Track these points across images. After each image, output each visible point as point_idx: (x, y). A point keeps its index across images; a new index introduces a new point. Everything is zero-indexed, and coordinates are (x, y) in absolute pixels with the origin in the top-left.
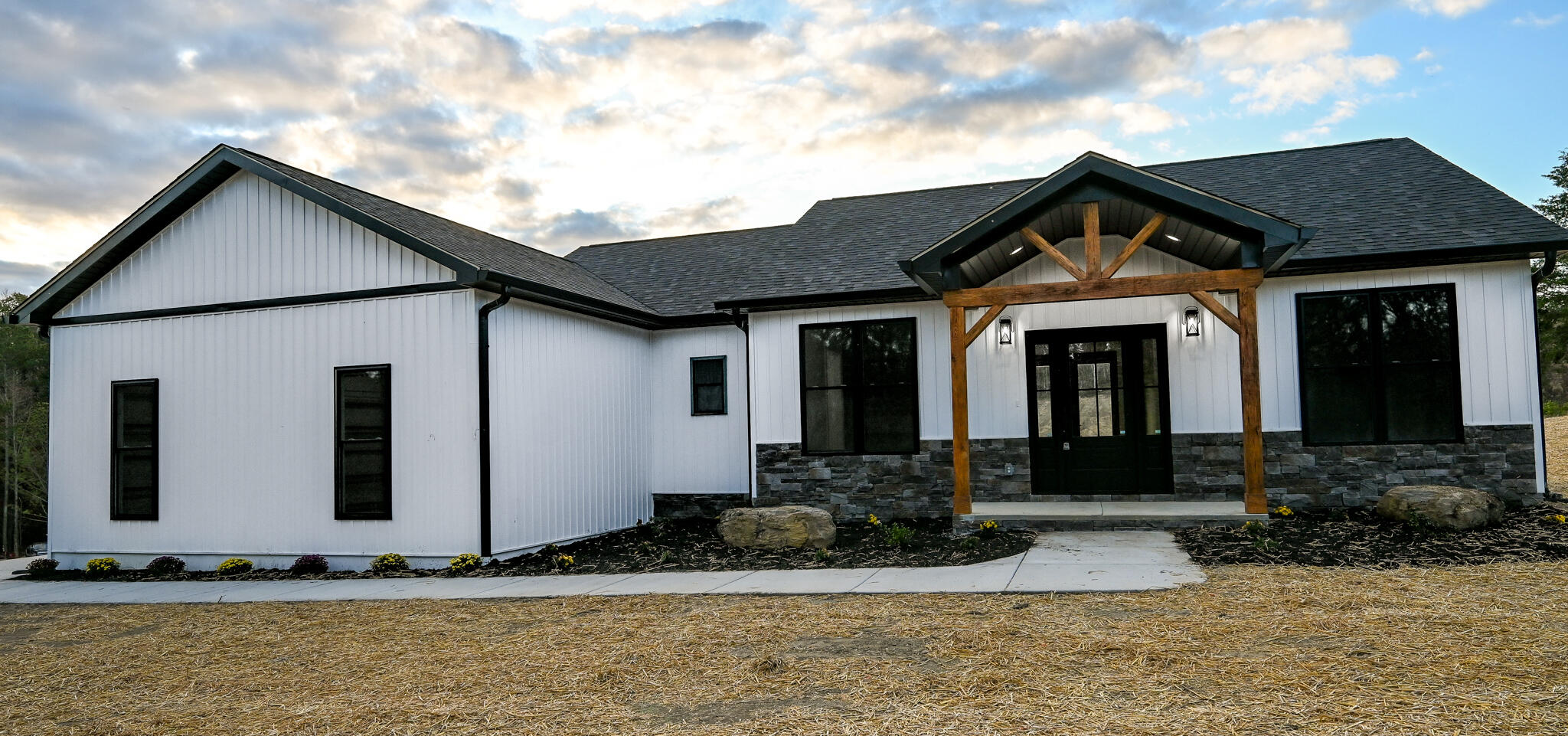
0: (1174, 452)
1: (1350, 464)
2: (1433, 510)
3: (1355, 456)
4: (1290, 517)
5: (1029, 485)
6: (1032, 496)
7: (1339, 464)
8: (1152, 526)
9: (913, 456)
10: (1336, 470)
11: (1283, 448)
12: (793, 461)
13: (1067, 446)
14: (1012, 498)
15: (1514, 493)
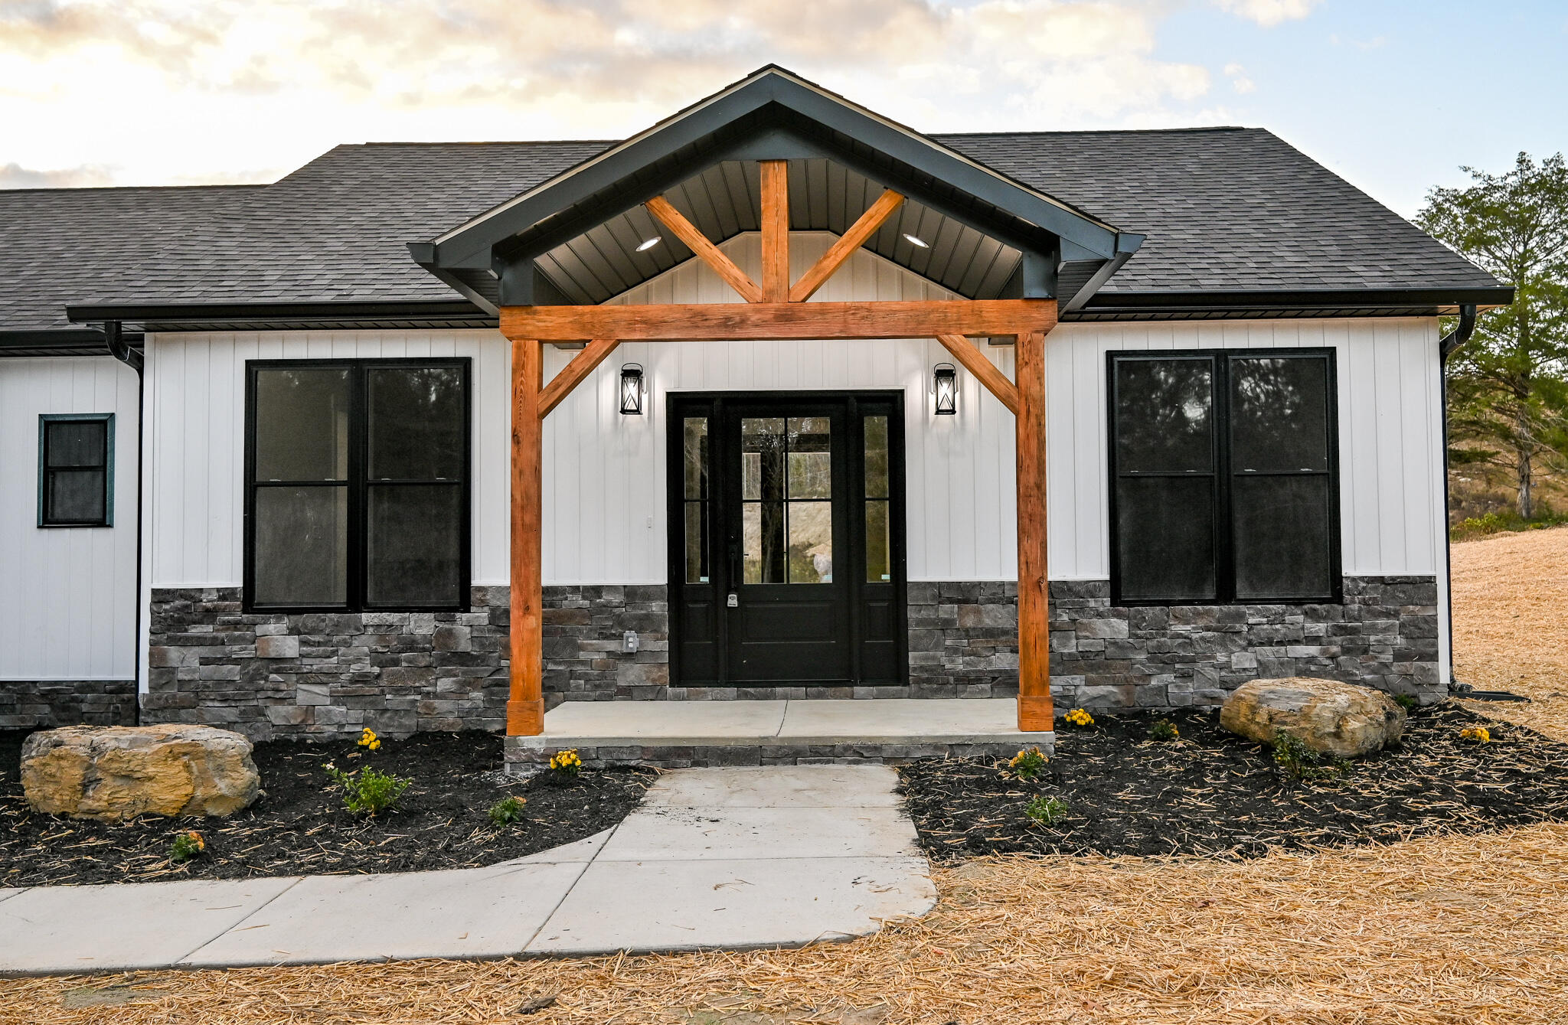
0: (912, 614)
1: (1179, 636)
2: (1308, 726)
3: (1188, 624)
4: (1088, 728)
5: (666, 670)
6: (670, 690)
7: (1164, 635)
8: (862, 755)
9: (458, 615)
10: (1160, 646)
11: (1082, 609)
12: (224, 623)
13: (733, 601)
14: (635, 694)
15: (1409, 685)
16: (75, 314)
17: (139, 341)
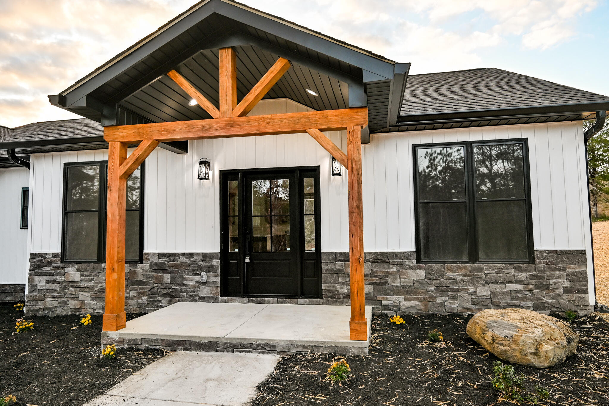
0: (324, 267)
1: (450, 278)
2: (517, 348)
3: (455, 273)
4: (401, 326)
5: (219, 289)
6: (220, 298)
7: (443, 278)
8: (266, 349)
9: (138, 265)
10: (440, 283)
11: (402, 265)
12: (54, 267)
13: (247, 260)
14: (206, 299)
15: (572, 305)
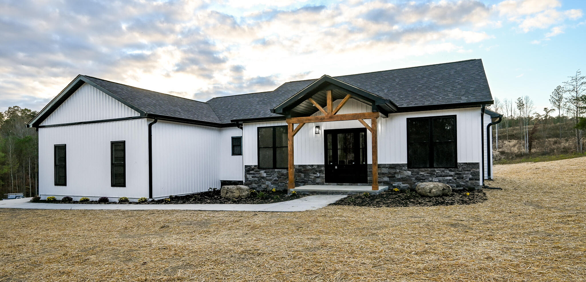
0: (368, 170)
1: (421, 175)
3: (423, 172)
4: (397, 192)
5: (324, 180)
6: (325, 183)
7: (418, 175)
10: (417, 177)
11: (401, 169)
12: (255, 171)
13: (336, 167)
14: (319, 184)
15: (473, 185)
16: (232, 121)
17: (242, 125)
